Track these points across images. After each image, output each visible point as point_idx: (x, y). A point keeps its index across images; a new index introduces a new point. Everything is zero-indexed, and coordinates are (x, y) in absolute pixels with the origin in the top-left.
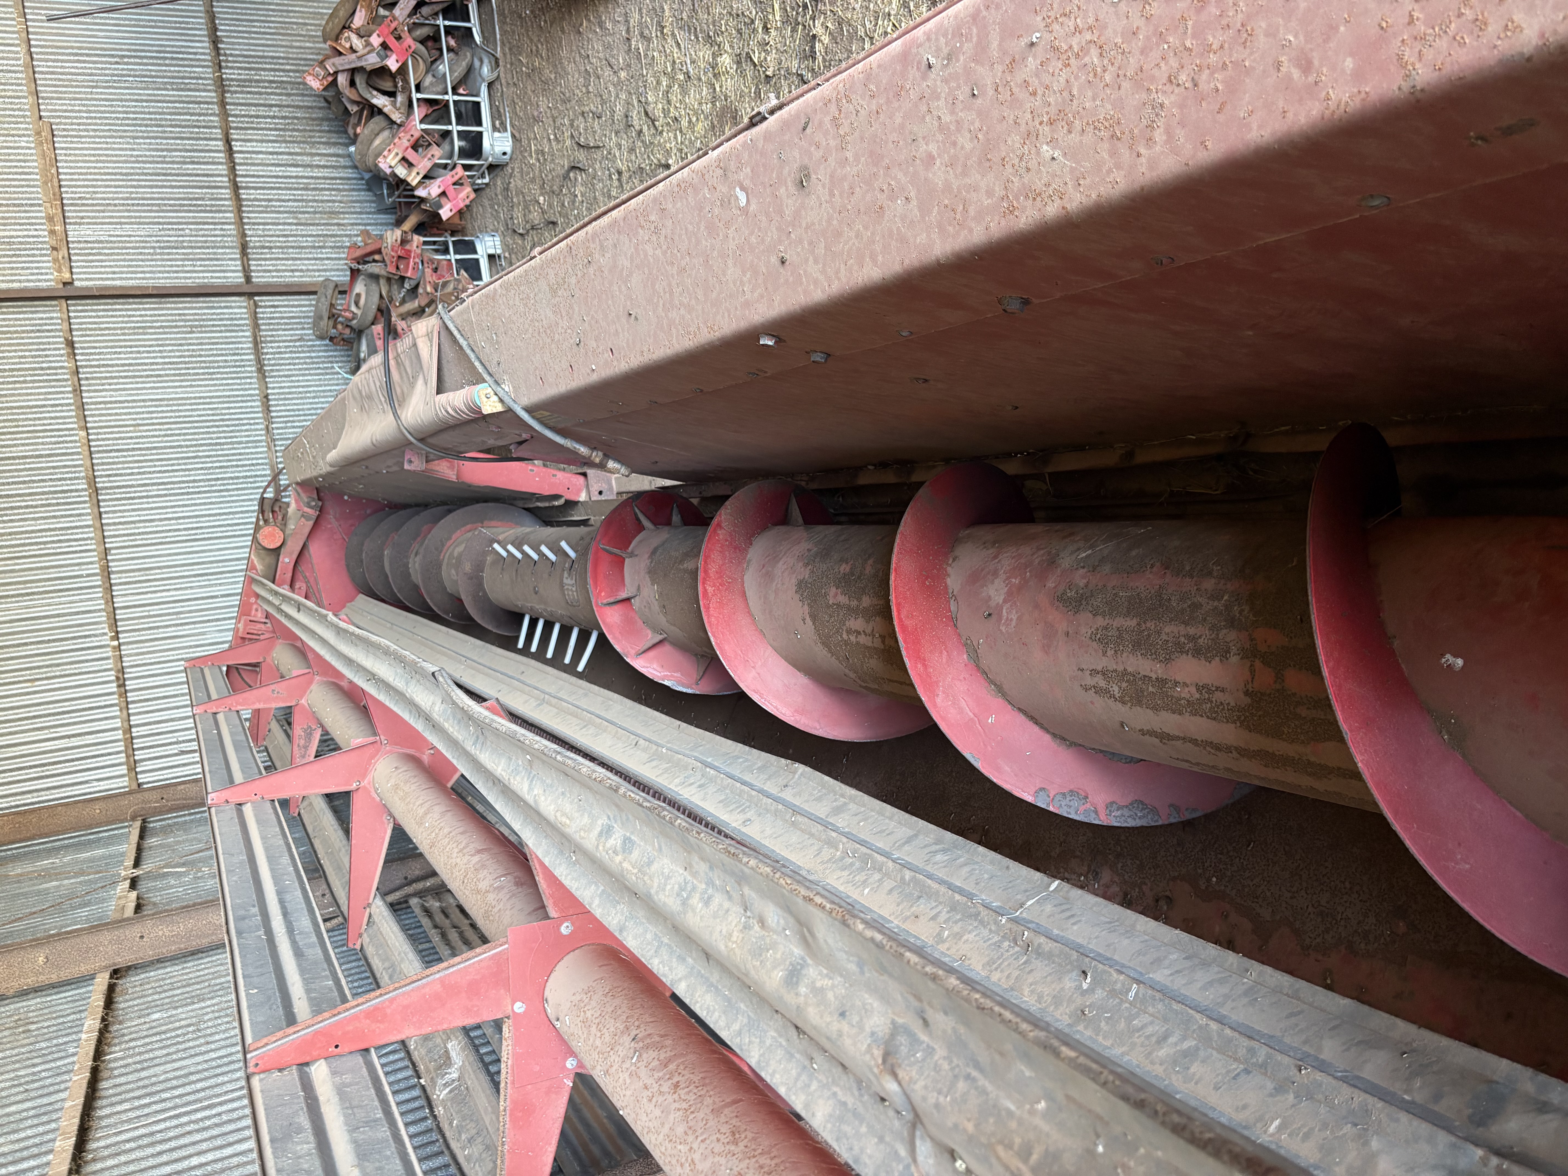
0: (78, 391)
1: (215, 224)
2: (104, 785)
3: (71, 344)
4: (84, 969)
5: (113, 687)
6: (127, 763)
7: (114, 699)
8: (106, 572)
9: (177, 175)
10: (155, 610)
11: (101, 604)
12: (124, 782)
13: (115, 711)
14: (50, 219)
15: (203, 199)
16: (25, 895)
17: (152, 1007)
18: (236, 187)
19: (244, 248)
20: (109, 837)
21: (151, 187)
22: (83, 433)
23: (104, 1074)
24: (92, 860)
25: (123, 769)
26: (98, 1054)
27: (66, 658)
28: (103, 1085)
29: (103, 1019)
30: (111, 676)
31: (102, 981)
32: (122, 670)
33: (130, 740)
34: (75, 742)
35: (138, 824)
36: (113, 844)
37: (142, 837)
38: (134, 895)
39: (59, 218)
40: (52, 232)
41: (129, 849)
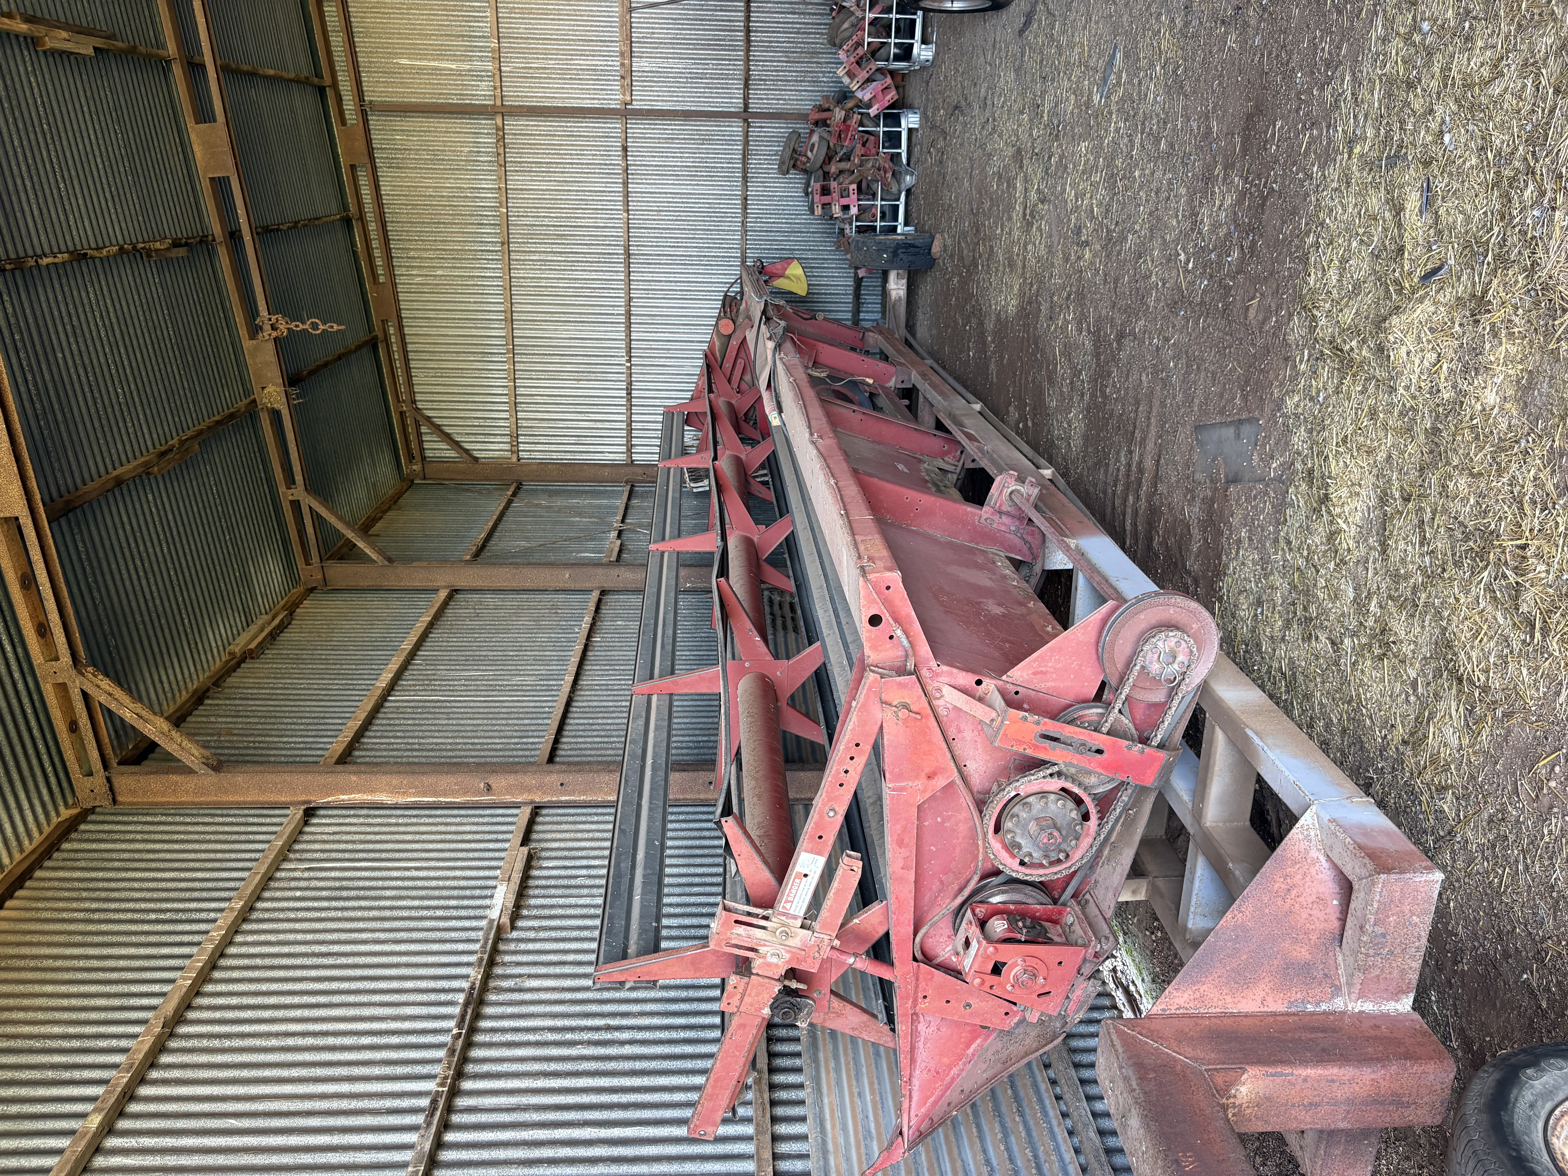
0: (626, 184)
1: (730, 60)
2: (612, 456)
3: (625, 149)
4: (588, 585)
5: (623, 393)
6: (627, 445)
7: (623, 402)
8: (629, 314)
9: (709, 20)
10: (654, 345)
11: (622, 336)
12: (623, 457)
13: (623, 410)
14: (622, 54)
15: (724, 40)
16: (561, 522)
17: (618, 617)
18: (748, 31)
19: (747, 80)
20: (611, 491)
21: (690, 29)
22: (625, 215)
23: (591, 648)
24: (599, 507)
25: (624, 449)
26: (589, 637)
27: (599, 369)
28: (590, 653)
29: (594, 619)
30: (623, 385)
31: (595, 595)
32: (630, 383)
33: (630, 430)
34: (599, 425)
35: (628, 487)
36: (613, 498)
37: (629, 499)
38: (619, 542)
39: (627, 54)
40: (622, 65)
41: (621, 503)
